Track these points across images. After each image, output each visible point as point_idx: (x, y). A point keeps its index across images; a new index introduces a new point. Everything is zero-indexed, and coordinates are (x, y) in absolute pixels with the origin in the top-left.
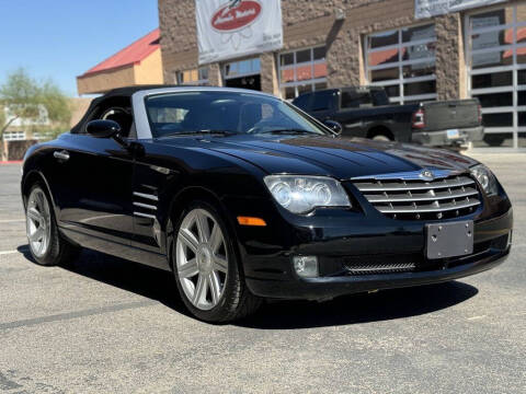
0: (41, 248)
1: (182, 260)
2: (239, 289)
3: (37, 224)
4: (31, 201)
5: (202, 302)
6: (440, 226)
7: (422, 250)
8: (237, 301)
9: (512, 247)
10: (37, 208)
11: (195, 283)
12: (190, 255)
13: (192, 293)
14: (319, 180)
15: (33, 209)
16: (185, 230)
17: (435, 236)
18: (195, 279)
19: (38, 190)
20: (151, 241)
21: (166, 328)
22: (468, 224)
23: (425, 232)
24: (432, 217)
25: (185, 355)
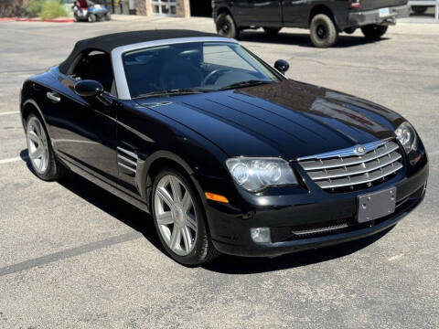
0: (41, 166)
1: (160, 210)
2: (207, 245)
3: (37, 145)
4: (30, 126)
5: (177, 247)
6: (369, 196)
7: (354, 216)
8: (205, 253)
9: (427, 190)
10: (35, 131)
11: (172, 231)
12: (166, 208)
13: (169, 238)
14: (272, 161)
15: (32, 132)
16: (162, 188)
17: (365, 205)
18: (171, 227)
19: (35, 118)
20: (134, 189)
21: (149, 270)
22: (391, 190)
23: (356, 202)
24: (363, 187)
25: (166, 308)
